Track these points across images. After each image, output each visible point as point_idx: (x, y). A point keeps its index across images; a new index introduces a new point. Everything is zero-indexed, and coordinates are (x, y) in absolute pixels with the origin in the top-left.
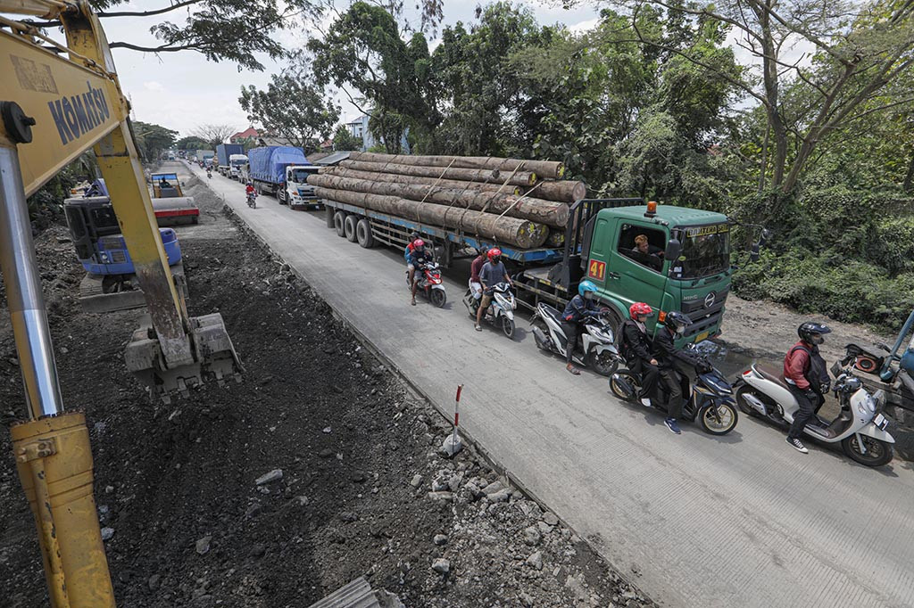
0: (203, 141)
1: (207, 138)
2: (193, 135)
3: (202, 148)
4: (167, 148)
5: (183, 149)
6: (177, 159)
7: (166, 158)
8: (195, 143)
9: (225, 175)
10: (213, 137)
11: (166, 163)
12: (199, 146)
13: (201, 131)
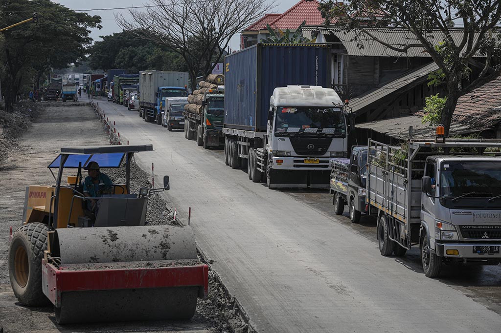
0: (163, 43)
1: (176, 32)
2: (137, 26)
3: (158, 65)
4: (62, 66)
5: (105, 68)
6: (84, 98)
7: (56, 95)
8: (140, 50)
9: (240, 165)
10: (194, 29)
11: (52, 110)
12: (150, 59)
13: (160, 11)
